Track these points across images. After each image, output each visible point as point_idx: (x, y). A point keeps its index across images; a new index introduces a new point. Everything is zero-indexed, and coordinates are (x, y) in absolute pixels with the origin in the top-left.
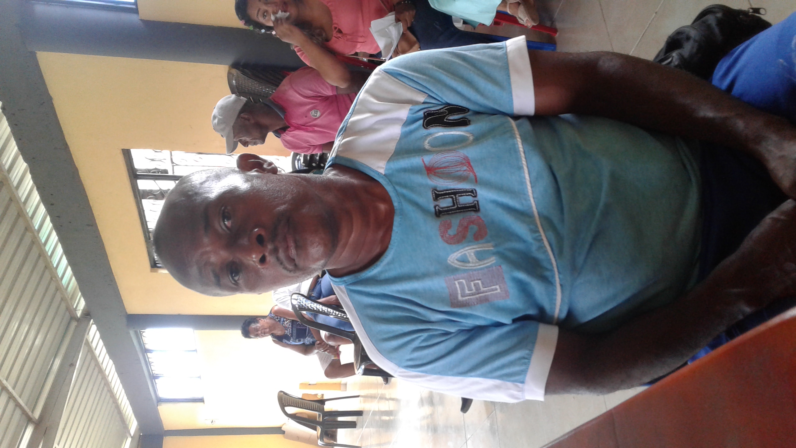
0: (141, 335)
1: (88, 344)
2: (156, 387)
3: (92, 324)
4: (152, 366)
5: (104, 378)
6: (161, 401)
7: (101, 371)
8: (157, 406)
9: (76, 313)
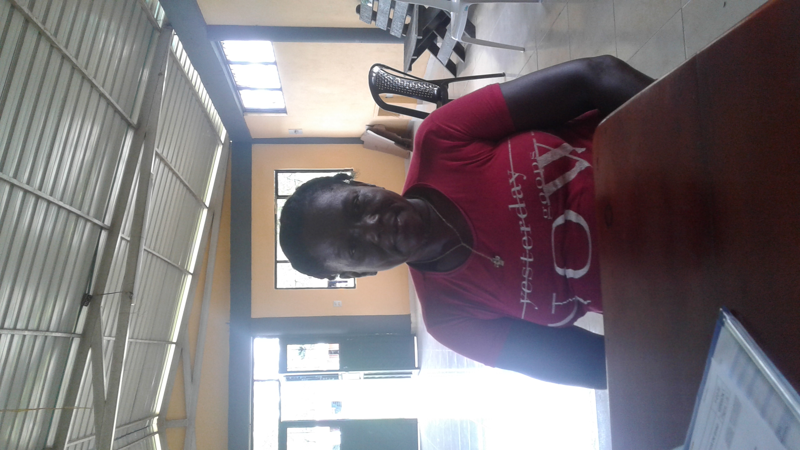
0: (222, 46)
1: (173, 55)
2: (241, 98)
3: (174, 35)
4: (234, 77)
5: (192, 88)
6: (246, 111)
7: (188, 82)
8: (244, 116)
9: (158, 24)
